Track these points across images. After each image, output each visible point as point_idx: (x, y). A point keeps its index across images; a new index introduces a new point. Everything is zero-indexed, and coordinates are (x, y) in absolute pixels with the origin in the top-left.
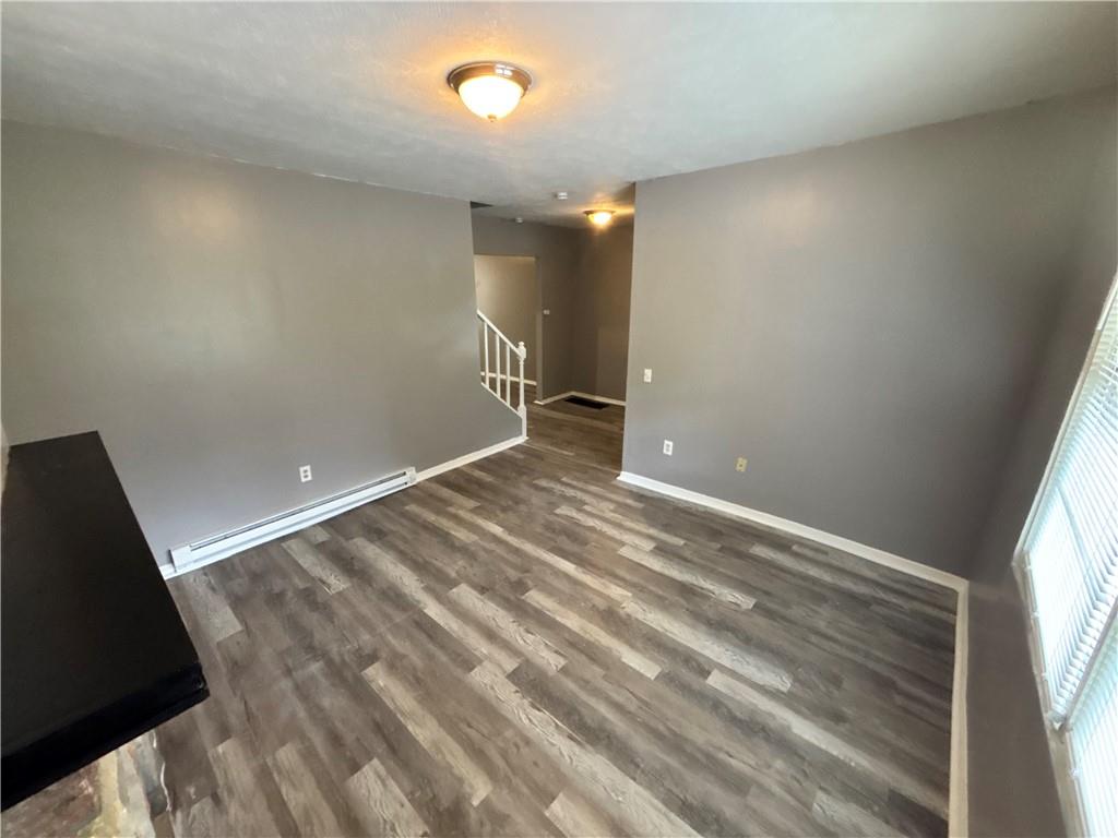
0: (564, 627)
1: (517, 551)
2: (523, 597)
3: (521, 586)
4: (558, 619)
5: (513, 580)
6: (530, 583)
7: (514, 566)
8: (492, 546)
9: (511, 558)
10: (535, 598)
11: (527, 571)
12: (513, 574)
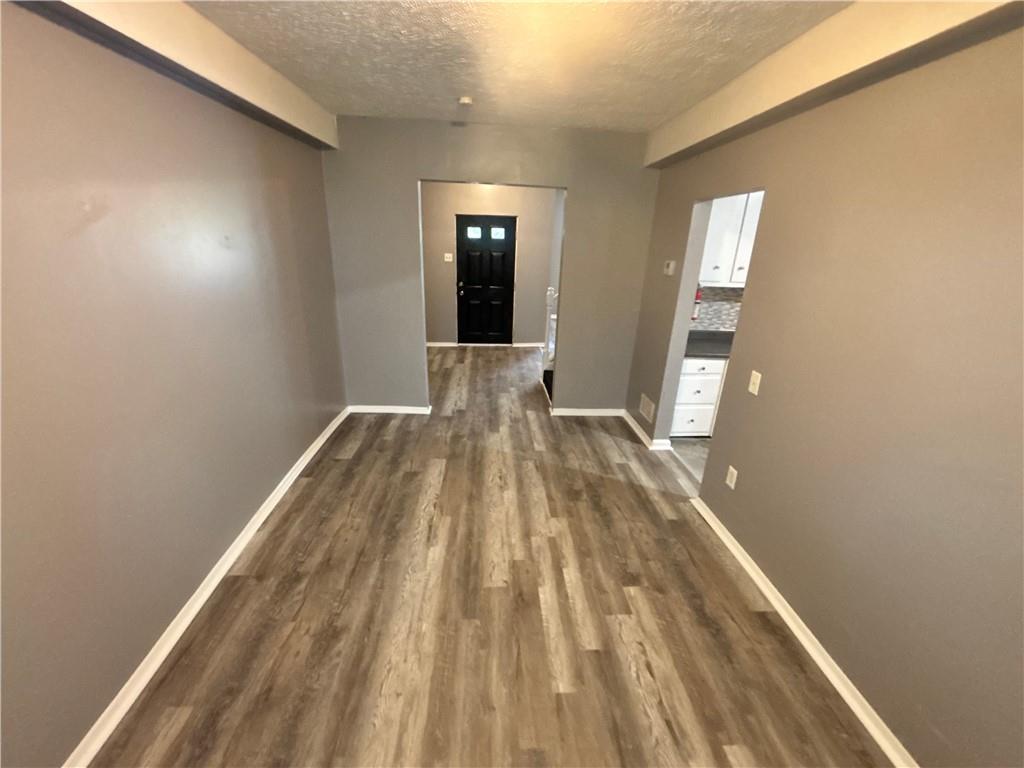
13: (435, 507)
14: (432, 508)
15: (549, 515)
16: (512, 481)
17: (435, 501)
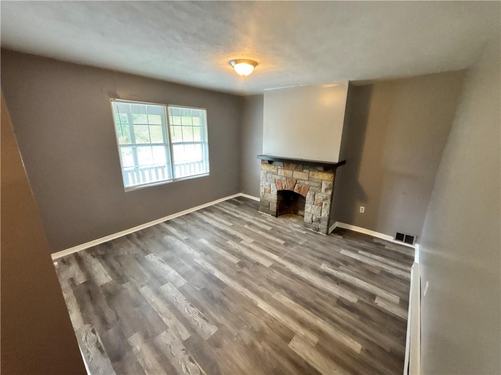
0: (225, 250)
1: (245, 285)
2: (240, 260)
3: (241, 265)
4: (226, 253)
5: (245, 268)
6: (237, 266)
7: (246, 275)
8: (261, 289)
9: (248, 281)
10: (235, 260)
11: (239, 272)
12: (245, 270)
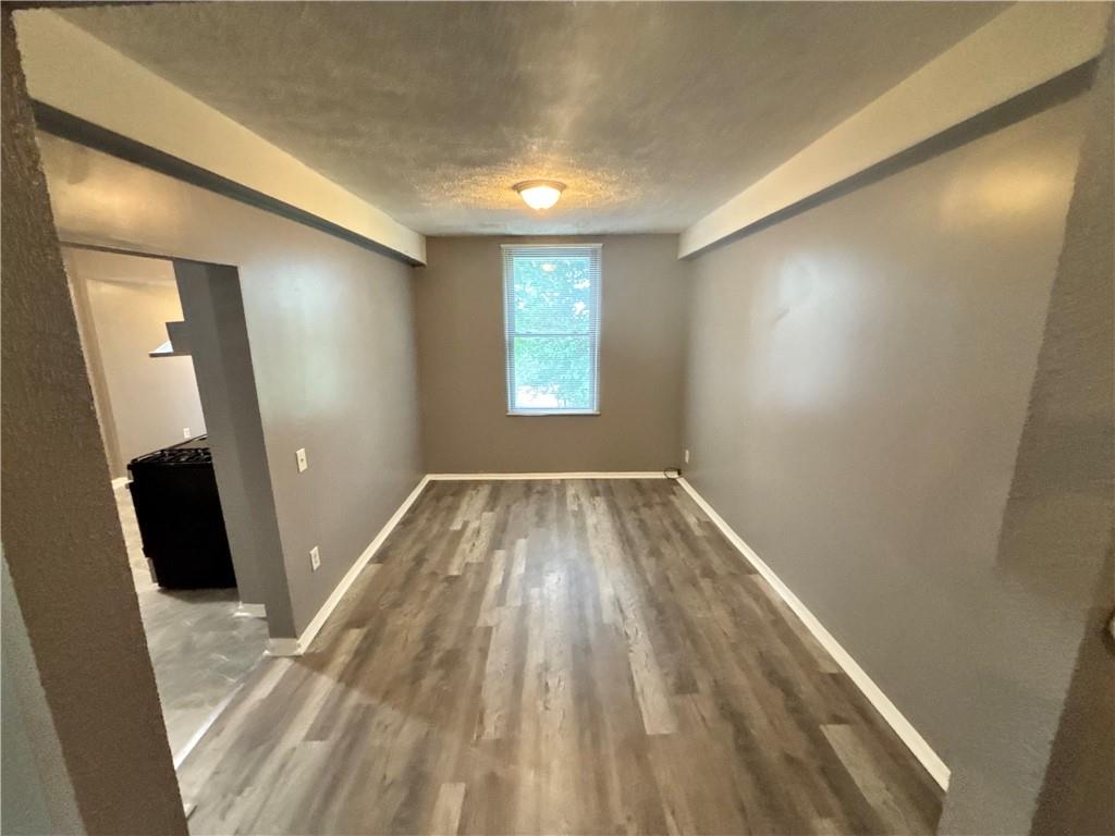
13: (627, 634)
14: (629, 632)
15: (494, 629)
16: (530, 682)
17: (630, 642)
